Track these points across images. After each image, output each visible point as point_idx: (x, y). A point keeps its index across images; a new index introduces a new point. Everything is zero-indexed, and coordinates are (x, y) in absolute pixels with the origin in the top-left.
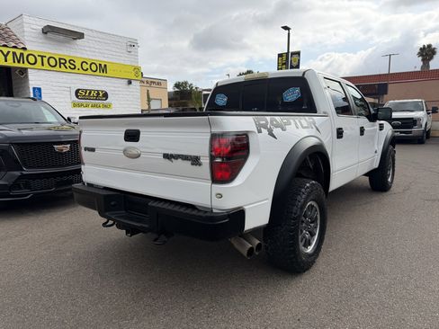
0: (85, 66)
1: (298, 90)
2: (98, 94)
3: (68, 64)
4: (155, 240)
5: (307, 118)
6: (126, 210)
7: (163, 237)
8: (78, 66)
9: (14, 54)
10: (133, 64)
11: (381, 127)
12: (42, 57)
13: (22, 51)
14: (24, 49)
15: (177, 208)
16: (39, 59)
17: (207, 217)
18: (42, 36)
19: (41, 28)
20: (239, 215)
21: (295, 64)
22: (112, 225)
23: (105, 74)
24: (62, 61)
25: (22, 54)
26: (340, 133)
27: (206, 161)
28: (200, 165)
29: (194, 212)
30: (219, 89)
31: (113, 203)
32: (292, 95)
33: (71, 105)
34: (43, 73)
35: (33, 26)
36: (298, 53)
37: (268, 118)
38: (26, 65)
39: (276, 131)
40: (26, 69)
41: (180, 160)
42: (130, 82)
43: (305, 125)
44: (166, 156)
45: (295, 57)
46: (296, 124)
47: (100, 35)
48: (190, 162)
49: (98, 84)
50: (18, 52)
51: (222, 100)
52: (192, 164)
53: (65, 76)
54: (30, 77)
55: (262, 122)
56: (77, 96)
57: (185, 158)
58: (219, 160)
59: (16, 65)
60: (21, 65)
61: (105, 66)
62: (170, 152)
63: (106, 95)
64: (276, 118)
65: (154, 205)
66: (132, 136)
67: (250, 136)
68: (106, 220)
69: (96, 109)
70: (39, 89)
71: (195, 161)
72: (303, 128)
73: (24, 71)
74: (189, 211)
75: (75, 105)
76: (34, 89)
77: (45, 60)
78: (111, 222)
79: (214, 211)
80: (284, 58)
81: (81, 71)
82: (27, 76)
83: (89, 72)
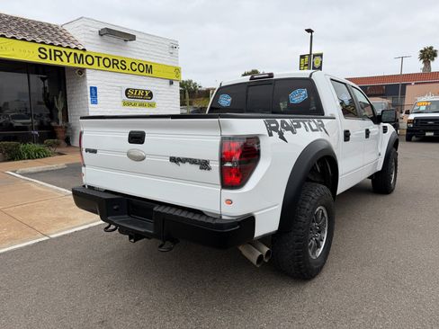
0: (134, 67)
1: (304, 92)
2: (145, 93)
3: (119, 65)
4: (161, 246)
5: (315, 120)
6: (129, 214)
7: (168, 244)
8: (128, 67)
9: (75, 54)
10: (176, 65)
11: (385, 129)
12: (99, 58)
13: (82, 52)
14: (84, 50)
15: (184, 214)
16: (96, 59)
17: (216, 224)
18: (98, 37)
19: (97, 30)
20: (249, 222)
21: (317, 65)
22: (114, 230)
23: (150, 75)
24: (115, 62)
25: (82, 55)
26: (347, 136)
27: (215, 165)
28: (209, 169)
29: (203, 219)
30: (223, 90)
31: (115, 208)
32: (298, 96)
33: (121, 103)
34: (99, 73)
35: (92, 29)
36: (321, 55)
37: (279, 121)
38: (85, 66)
39: (287, 134)
40: (84, 69)
41: (187, 164)
42: (171, 83)
43: (314, 127)
44: (173, 160)
45: (318, 59)
46: (306, 127)
47: (147, 37)
48: (198, 166)
49: (145, 84)
50: (79, 53)
51: (225, 101)
52: (201, 168)
53: (116, 76)
54: (88, 77)
55: (272, 125)
56: (127, 96)
57: (193, 162)
58: (228, 165)
59: (77, 65)
60: (81, 66)
61: (151, 66)
62: (177, 155)
63: (151, 95)
64: (287, 120)
65: (159, 210)
66: (137, 138)
67: (261, 140)
68: (107, 225)
69: (142, 108)
70: (95, 88)
71: (204, 165)
72: (313, 130)
73: (82, 71)
74: (197, 218)
75: (124, 104)
76: (91, 88)
77: (101, 60)
78: (113, 227)
79: (224, 217)
80: (307, 59)
81: (131, 71)
82: (85, 76)
83: (137, 72)
